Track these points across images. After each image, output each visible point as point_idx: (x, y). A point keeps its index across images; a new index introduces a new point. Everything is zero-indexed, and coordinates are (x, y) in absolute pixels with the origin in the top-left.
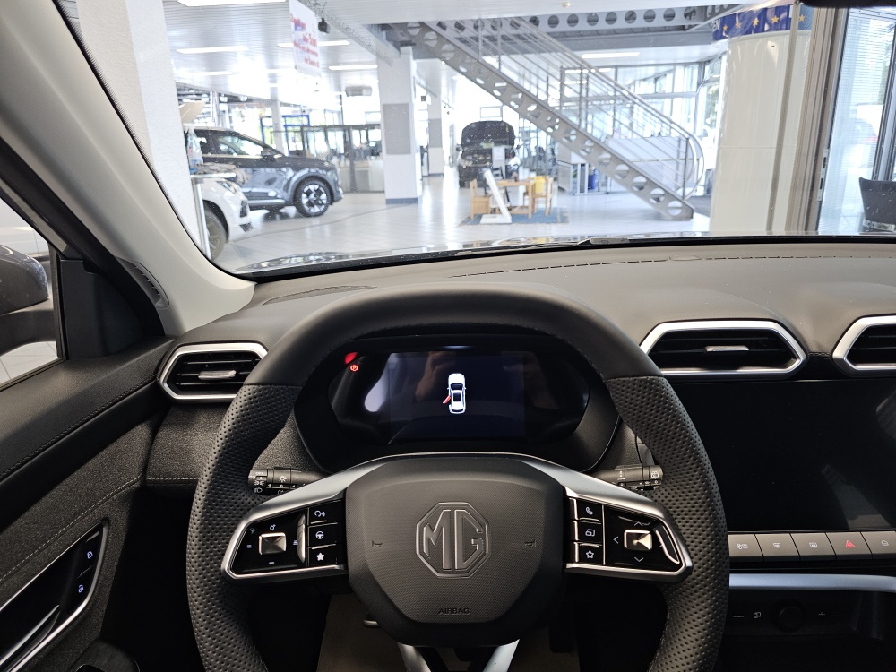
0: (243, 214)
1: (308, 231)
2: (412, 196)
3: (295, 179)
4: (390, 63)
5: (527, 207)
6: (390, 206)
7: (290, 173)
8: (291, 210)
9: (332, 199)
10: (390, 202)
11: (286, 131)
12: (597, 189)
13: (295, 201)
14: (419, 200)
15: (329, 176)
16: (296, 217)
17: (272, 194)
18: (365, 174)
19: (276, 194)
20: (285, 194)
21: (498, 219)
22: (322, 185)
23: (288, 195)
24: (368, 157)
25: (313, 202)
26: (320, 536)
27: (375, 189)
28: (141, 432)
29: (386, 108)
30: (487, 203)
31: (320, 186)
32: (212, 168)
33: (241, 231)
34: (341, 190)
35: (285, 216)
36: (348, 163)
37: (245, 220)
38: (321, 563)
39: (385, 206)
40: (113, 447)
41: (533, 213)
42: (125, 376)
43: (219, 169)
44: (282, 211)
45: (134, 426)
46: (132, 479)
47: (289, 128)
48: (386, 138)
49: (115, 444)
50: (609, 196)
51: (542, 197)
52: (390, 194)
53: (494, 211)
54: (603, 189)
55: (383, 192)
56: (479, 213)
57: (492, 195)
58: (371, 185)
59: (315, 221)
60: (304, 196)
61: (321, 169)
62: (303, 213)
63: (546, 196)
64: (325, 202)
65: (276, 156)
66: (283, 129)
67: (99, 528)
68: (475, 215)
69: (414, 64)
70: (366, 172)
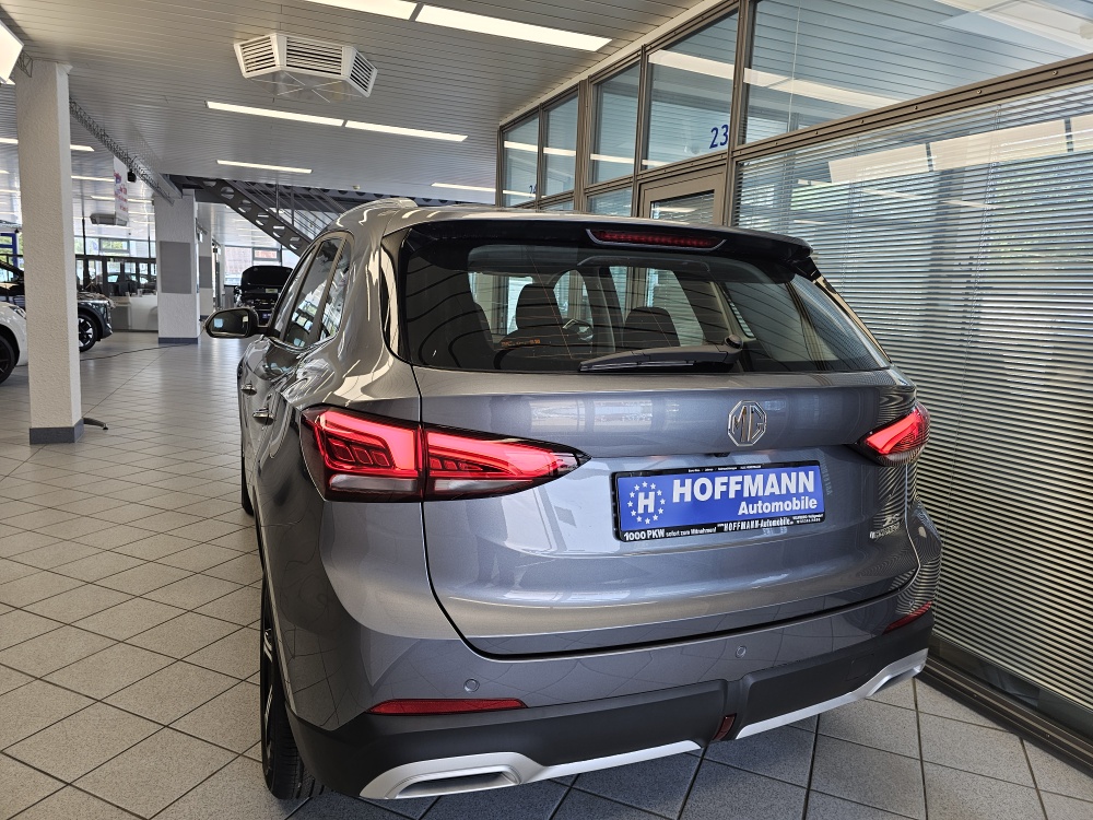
2: (190, 336)
4: (171, 203)
6: (165, 345)
9: (101, 334)
10: (163, 341)
14: (198, 341)
18: (125, 311)
22: (89, 319)
27: (134, 328)
29: (162, 245)
34: (109, 325)
39: (160, 345)
48: (162, 277)
58: (131, 323)
69: (196, 204)
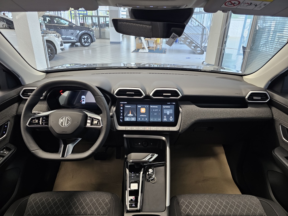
0: (61, 45)
1: (84, 51)
2: (118, 41)
3: (80, 33)
5: (154, 47)
6: (111, 44)
7: (78, 32)
8: (79, 44)
9: (92, 41)
10: (111, 43)
11: (79, 16)
12: (178, 42)
13: (80, 41)
14: (121, 43)
15: (91, 33)
16: (80, 46)
17: (72, 38)
18: (104, 33)
19: (73, 39)
20: (76, 39)
21: (144, 51)
22: (89, 36)
23: (77, 39)
24: (105, 27)
25: (86, 42)
26: (44, 121)
28: (16, 105)
29: (111, 12)
30: (141, 45)
31: (88, 36)
32: (49, 32)
33: (61, 51)
34: (95, 38)
35: (77, 46)
36: (99, 29)
37: (62, 47)
38: (44, 125)
39: (110, 44)
40: (10, 107)
41: (156, 49)
42: (13, 93)
43: (51, 32)
44: (76, 44)
45: (15, 103)
46: (14, 113)
47: (80, 15)
49: (11, 106)
50: (181, 45)
51: (159, 44)
52: (111, 40)
53: (143, 48)
54: (180, 42)
55: (109, 39)
56: (139, 48)
57: (143, 43)
58: (106, 37)
59: (86, 48)
60: (83, 39)
61: (89, 31)
62: (82, 45)
63: (160, 44)
64: (90, 42)
65: (74, 26)
66: (78, 15)
67: (8, 122)
68: (137, 49)
70: (105, 32)
